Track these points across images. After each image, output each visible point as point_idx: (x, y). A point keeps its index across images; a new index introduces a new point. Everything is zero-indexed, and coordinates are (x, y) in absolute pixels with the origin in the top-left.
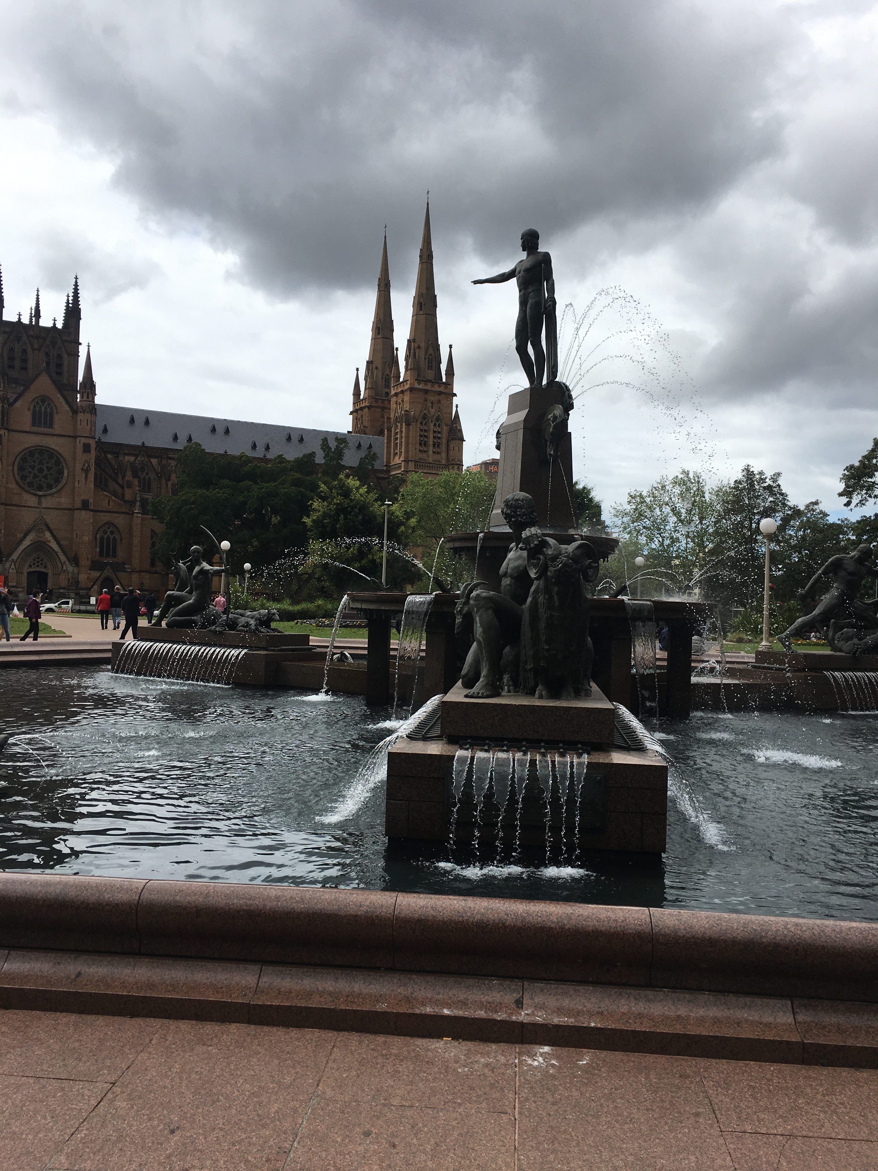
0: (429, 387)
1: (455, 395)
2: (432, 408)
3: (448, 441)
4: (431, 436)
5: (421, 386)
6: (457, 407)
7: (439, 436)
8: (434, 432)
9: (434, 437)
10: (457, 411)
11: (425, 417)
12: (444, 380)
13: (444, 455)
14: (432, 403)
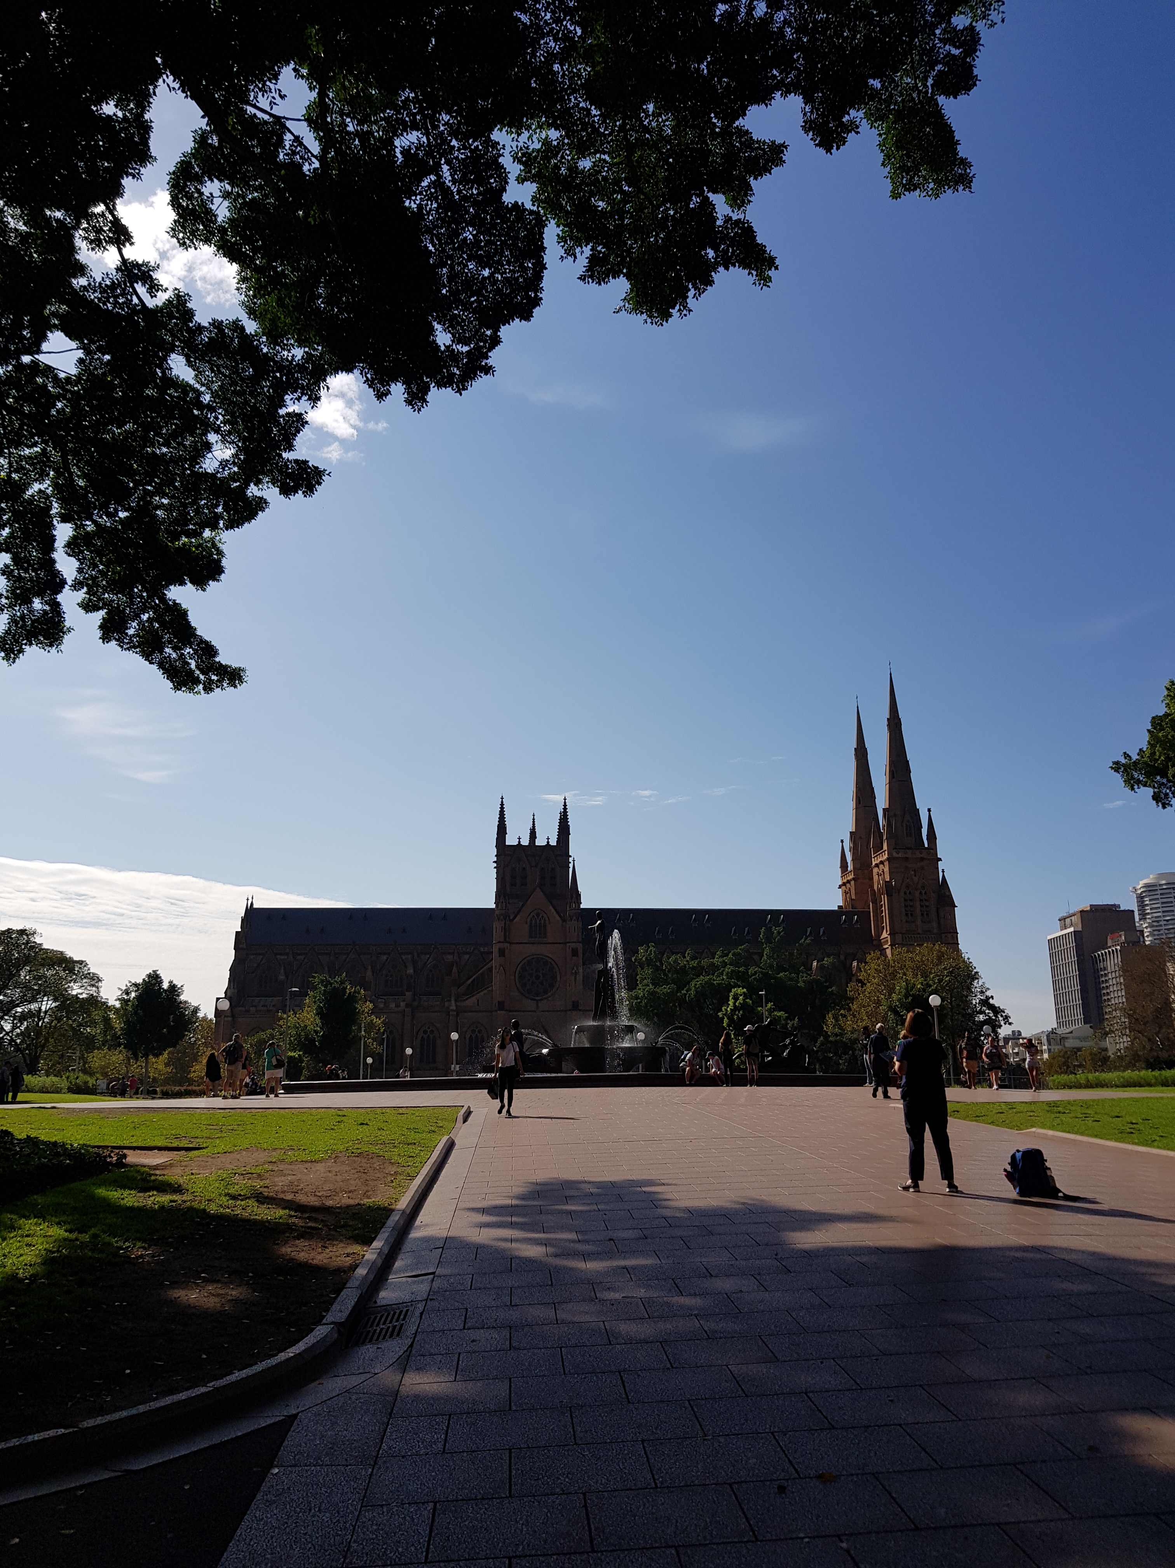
0: (909, 854)
1: (940, 859)
2: (915, 876)
3: (938, 909)
4: (918, 904)
5: (900, 855)
6: (943, 871)
7: (927, 904)
8: (921, 900)
9: (921, 906)
10: (943, 875)
11: (907, 887)
12: (926, 845)
13: (935, 924)
14: (915, 871)
